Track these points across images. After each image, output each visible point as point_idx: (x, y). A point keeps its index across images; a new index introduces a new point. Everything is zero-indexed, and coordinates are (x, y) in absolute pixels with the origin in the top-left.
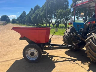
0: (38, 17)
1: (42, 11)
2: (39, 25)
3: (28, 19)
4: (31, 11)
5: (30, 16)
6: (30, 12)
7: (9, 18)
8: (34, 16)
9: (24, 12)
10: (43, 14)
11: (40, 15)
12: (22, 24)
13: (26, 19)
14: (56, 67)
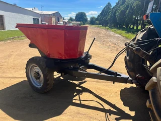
2: (130, 27)
3: (111, 17)
4: (119, 2)
5: (116, 10)
6: (117, 4)
7: (86, 16)
8: (122, 9)
9: (109, 4)
10: (137, 5)
11: (131, 7)
12: (103, 25)
13: (109, 17)
14: (61, 115)
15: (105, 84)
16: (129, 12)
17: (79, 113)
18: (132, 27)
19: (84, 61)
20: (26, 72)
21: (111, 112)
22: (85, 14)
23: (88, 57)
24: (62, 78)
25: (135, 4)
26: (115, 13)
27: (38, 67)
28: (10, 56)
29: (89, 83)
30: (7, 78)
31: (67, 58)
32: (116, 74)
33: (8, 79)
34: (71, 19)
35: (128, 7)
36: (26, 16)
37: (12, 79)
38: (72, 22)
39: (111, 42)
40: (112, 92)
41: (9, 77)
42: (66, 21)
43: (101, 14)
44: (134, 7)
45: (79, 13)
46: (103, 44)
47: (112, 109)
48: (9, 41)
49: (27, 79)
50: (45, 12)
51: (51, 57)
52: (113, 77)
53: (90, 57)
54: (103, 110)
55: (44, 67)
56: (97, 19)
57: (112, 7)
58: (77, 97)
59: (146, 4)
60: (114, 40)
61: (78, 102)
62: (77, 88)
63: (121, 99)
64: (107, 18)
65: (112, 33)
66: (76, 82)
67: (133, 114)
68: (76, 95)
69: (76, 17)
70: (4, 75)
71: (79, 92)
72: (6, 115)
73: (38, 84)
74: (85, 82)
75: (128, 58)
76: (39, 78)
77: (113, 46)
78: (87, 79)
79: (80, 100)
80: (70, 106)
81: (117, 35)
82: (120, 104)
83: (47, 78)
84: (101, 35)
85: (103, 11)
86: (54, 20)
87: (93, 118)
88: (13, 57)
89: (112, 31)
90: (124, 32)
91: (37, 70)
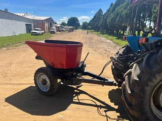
0: (118, 18)
1: (126, 8)
3: (103, 23)
4: (109, 9)
5: (107, 17)
6: (108, 11)
7: (78, 21)
8: (113, 16)
9: (100, 10)
10: (126, 14)
11: (121, 14)
12: (95, 30)
13: (101, 23)
14: (66, 111)
15: (97, 87)
16: (119, 20)
17: (78, 109)
18: (122, 33)
19: (81, 70)
20: (34, 79)
21: (101, 107)
22: (77, 19)
23: (83, 66)
24: (62, 83)
25: (124, 13)
26: (106, 19)
27: (45, 76)
28: (11, 64)
29: (85, 87)
30: (15, 84)
31: (68, 68)
32: (104, 79)
33: (17, 86)
34: (63, 24)
35: (117, 14)
36: (19, 22)
37: (20, 86)
38: (65, 27)
39: (102, 48)
40: (103, 93)
41: (17, 84)
42: (59, 25)
43: (93, 19)
44: (123, 15)
45: (71, 18)
46: (95, 51)
47: (102, 105)
48: (4, 49)
49: (35, 85)
50: (37, 18)
51: (55, 67)
52: (102, 81)
53: (85, 66)
54: (96, 106)
55: (51, 75)
56: (89, 24)
57: (103, 14)
58: (76, 98)
59: (134, 12)
60: (106, 47)
61: (78, 101)
62: (75, 91)
63: (109, 98)
64: (98, 24)
65: (104, 38)
66: (74, 86)
67: (116, 107)
68: (75, 96)
69: (69, 22)
70: (12, 82)
71: (77, 94)
72: (24, 112)
73: (45, 89)
74: (82, 86)
75: (113, 67)
76: (46, 84)
77: (104, 52)
78: (82, 84)
79: (78, 99)
80: (72, 104)
81: (108, 41)
82: (108, 102)
83: (53, 83)
84: (93, 41)
85: (95, 17)
86: (46, 25)
87: (89, 112)
88: (14, 65)
89: (104, 37)
90: (115, 38)
91: (44, 78)
